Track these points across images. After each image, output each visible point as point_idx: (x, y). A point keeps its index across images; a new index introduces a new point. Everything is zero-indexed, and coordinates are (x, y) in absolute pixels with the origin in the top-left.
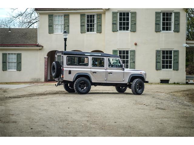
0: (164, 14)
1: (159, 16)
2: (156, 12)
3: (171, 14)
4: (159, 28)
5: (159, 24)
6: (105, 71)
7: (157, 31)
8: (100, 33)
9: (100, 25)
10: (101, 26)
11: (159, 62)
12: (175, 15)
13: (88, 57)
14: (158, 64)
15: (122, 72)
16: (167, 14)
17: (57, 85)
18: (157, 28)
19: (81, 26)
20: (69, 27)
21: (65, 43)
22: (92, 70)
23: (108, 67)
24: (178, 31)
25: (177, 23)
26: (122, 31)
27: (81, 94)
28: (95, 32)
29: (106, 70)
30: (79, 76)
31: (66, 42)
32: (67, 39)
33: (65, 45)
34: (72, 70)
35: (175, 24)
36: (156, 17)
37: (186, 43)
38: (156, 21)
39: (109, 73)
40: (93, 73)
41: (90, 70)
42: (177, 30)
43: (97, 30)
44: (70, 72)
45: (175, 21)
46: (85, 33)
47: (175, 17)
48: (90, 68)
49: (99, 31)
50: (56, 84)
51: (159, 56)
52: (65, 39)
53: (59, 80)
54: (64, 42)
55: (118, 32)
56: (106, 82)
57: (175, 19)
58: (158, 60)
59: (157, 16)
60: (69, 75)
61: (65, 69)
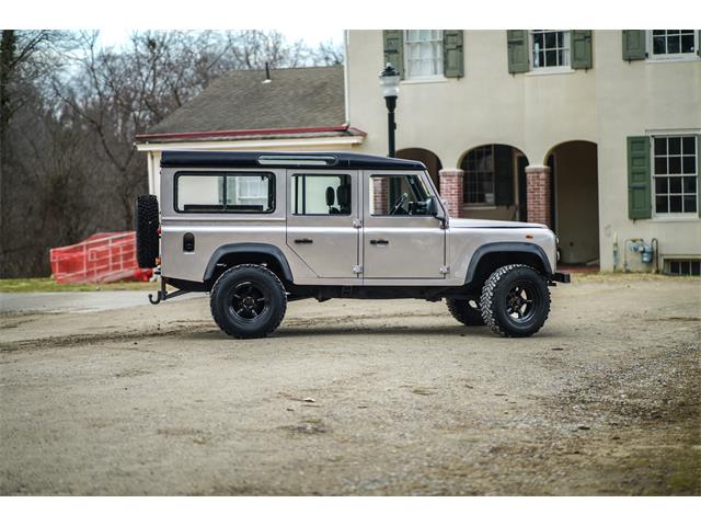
6: (355, 230)
8: (588, 67)
9: (586, 37)
10: (591, 42)
13: (273, 174)
17: (155, 299)
19: (509, 43)
20: (461, 51)
21: (391, 117)
22: (291, 229)
26: (667, 55)
27: (238, 338)
28: (567, 68)
29: (358, 227)
30: (231, 258)
31: (396, 111)
32: (397, 101)
33: (392, 126)
34: (199, 233)
39: (373, 242)
40: (297, 242)
41: (282, 229)
43: (575, 58)
44: (189, 243)
46: (528, 71)
48: (286, 223)
49: (580, 59)
50: (151, 296)
52: (391, 102)
54: (387, 111)
55: (647, 61)
56: (358, 282)
60: (187, 253)
61: (164, 229)
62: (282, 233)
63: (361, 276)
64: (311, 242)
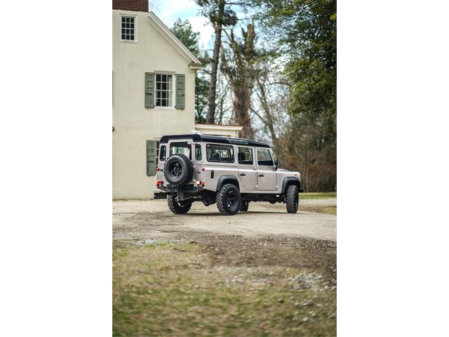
0: (158, 76)
1: (151, 80)
2: (146, 73)
3: (170, 76)
4: (152, 102)
5: (151, 94)
7: (148, 106)
11: (153, 162)
12: (177, 79)
14: (151, 164)
16: (164, 76)
18: (149, 102)
23: (257, 165)
24: (182, 109)
25: (180, 94)
30: (225, 181)
34: (216, 170)
35: (177, 96)
36: (147, 82)
37: (196, 129)
38: (147, 88)
39: (260, 176)
40: (241, 175)
41: (237, 170)
42: (180, 106)
45: (178, 89)
47: (178, 83)
48: (236, 167)
51: (153, 151)
56: (256, 192)
57: (177, 86)
58: (151, 159)
59: (149, 80)
60: (211, 179)
61: (206, 168)
63: (257, 189)
64: (245, 175)
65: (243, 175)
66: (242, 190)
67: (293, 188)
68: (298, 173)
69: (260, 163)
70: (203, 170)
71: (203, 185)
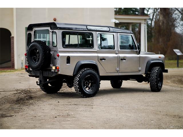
13: (92, 34)
15: (138, 57)
23: (119, 49)
29: (117, 54)
34: (72, 56)
39: (122, 59)
40: (101, 59)
48: (97, 52)
50: (37, 82)
53: (42, 74)
60: (67, 64)
61: (60, 54)
62: (96, 56)
63: (118, 72)
64: (105, 59)
65: (103, 59)
66: (102, 74)
67: (156, 69)
68: (162, 56)
69: (122, 47)
70: (58, 56)
71: (58, 71)
